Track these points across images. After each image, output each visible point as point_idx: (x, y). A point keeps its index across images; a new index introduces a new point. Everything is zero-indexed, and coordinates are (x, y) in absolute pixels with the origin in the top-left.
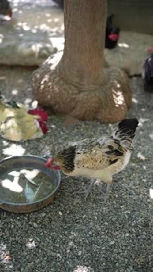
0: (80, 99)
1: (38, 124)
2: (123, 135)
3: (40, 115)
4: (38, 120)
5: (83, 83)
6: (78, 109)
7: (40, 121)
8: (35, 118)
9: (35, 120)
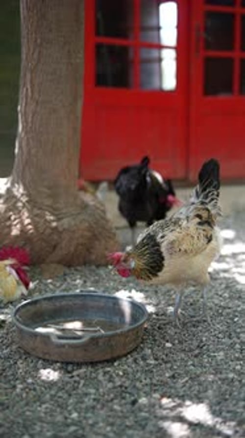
0: (66, 226)
1: (14, 272)
2: (209, 192)
3: (13, 257)
4: (12, 266)
5: (58, 205)
6: (63, 244)
7: (16, 267)
8: (6, 266)
9: (8, 269)
